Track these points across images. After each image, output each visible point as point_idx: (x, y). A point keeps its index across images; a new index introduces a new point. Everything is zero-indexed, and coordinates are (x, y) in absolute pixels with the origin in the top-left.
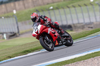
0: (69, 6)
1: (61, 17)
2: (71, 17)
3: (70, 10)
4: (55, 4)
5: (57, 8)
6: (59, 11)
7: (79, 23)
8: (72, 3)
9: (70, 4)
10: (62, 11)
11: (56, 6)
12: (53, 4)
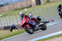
0: (12, 14)
3: (12, 17)
4: (3, 13)
5: (5, 16)
6: (6, 18)
8: (14, 12)
9: (12, 13)
10: (7, 17)
11: (4, 15)
12: (2, 13)
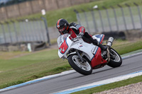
1: (109, 20)
2: (124, 20)
7: (134, 29)
